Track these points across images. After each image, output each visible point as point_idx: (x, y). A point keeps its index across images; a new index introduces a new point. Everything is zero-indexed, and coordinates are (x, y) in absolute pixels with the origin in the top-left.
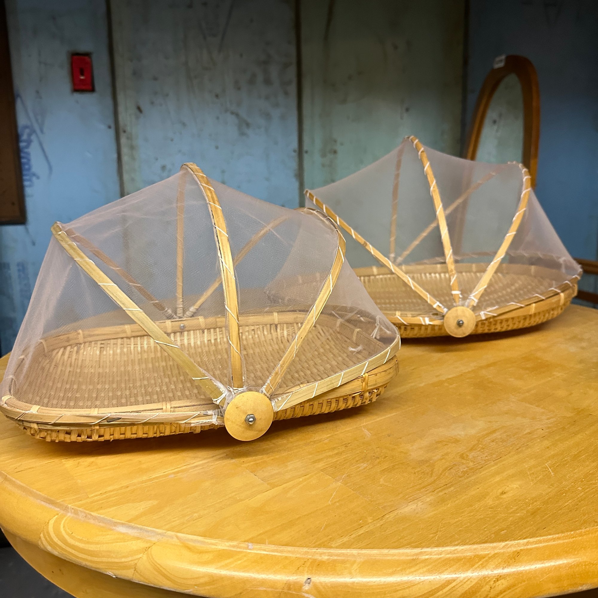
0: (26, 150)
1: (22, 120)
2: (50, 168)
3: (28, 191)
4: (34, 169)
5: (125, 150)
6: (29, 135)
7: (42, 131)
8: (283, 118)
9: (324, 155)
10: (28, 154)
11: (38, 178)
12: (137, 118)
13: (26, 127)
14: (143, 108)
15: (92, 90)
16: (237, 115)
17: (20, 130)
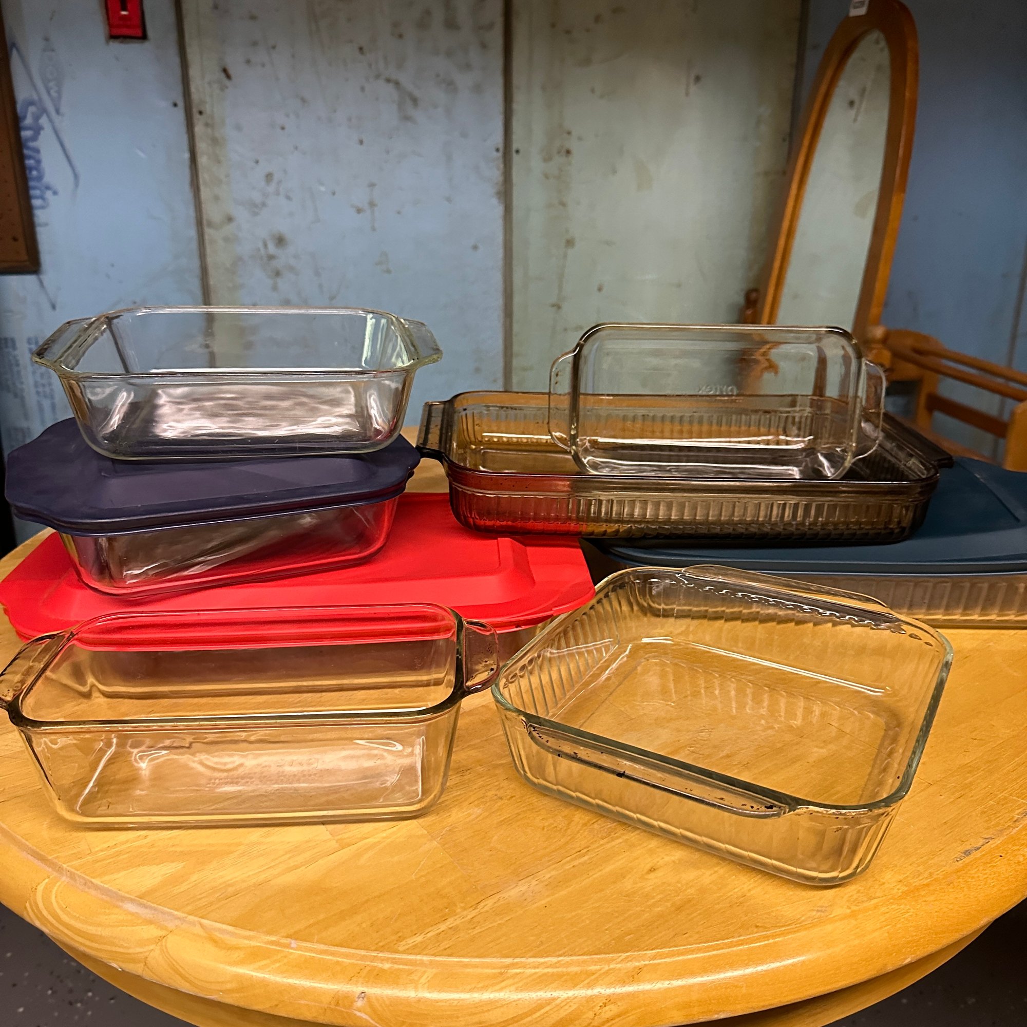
0: (31, 144)
1: (22, 92)
2: (76, 176)
3: (40, 216)
4: (48, 178)
5: (202, 146)
6: (37, 118)
7: (58, 112)
8: (478, 89)
9: (547, 159)
10: (37, 151)
11: (55, 193)
12: (223, 88)
13: (31, 103)
14: (231, 72)
15: (144, 37)
16: (397, 84)
17: (19, 107)
